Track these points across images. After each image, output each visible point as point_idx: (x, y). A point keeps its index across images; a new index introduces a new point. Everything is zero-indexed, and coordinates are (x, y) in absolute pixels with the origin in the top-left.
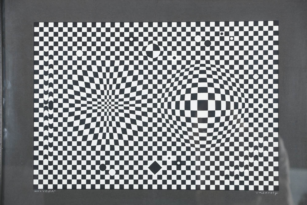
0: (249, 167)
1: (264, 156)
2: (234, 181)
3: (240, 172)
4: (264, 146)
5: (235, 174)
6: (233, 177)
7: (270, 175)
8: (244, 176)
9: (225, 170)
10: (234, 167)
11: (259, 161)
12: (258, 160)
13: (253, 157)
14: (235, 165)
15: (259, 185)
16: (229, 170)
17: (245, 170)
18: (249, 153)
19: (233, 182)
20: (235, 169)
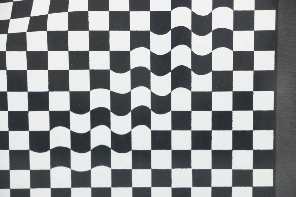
0: (152, 113)
1: (214, 68)
2: (89, 173)
3: (114, 136)
4: (214, 28)
5: (94, 144)
6: (88, 155)
7: (236, 146)
8: (130, 153)
9: (52, 127)
10: (88, 114)
11: (193, 90)
12: (188, 86)
13: (169, 74)
14: (92, 107)
15: (194, 185)
16: (68, 126)
17: (133, 126)
18: (153, 55)
19: (87, 174)
20: (94, 124)
